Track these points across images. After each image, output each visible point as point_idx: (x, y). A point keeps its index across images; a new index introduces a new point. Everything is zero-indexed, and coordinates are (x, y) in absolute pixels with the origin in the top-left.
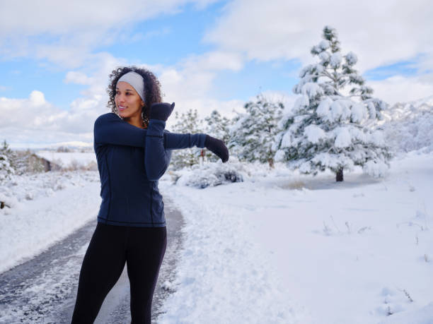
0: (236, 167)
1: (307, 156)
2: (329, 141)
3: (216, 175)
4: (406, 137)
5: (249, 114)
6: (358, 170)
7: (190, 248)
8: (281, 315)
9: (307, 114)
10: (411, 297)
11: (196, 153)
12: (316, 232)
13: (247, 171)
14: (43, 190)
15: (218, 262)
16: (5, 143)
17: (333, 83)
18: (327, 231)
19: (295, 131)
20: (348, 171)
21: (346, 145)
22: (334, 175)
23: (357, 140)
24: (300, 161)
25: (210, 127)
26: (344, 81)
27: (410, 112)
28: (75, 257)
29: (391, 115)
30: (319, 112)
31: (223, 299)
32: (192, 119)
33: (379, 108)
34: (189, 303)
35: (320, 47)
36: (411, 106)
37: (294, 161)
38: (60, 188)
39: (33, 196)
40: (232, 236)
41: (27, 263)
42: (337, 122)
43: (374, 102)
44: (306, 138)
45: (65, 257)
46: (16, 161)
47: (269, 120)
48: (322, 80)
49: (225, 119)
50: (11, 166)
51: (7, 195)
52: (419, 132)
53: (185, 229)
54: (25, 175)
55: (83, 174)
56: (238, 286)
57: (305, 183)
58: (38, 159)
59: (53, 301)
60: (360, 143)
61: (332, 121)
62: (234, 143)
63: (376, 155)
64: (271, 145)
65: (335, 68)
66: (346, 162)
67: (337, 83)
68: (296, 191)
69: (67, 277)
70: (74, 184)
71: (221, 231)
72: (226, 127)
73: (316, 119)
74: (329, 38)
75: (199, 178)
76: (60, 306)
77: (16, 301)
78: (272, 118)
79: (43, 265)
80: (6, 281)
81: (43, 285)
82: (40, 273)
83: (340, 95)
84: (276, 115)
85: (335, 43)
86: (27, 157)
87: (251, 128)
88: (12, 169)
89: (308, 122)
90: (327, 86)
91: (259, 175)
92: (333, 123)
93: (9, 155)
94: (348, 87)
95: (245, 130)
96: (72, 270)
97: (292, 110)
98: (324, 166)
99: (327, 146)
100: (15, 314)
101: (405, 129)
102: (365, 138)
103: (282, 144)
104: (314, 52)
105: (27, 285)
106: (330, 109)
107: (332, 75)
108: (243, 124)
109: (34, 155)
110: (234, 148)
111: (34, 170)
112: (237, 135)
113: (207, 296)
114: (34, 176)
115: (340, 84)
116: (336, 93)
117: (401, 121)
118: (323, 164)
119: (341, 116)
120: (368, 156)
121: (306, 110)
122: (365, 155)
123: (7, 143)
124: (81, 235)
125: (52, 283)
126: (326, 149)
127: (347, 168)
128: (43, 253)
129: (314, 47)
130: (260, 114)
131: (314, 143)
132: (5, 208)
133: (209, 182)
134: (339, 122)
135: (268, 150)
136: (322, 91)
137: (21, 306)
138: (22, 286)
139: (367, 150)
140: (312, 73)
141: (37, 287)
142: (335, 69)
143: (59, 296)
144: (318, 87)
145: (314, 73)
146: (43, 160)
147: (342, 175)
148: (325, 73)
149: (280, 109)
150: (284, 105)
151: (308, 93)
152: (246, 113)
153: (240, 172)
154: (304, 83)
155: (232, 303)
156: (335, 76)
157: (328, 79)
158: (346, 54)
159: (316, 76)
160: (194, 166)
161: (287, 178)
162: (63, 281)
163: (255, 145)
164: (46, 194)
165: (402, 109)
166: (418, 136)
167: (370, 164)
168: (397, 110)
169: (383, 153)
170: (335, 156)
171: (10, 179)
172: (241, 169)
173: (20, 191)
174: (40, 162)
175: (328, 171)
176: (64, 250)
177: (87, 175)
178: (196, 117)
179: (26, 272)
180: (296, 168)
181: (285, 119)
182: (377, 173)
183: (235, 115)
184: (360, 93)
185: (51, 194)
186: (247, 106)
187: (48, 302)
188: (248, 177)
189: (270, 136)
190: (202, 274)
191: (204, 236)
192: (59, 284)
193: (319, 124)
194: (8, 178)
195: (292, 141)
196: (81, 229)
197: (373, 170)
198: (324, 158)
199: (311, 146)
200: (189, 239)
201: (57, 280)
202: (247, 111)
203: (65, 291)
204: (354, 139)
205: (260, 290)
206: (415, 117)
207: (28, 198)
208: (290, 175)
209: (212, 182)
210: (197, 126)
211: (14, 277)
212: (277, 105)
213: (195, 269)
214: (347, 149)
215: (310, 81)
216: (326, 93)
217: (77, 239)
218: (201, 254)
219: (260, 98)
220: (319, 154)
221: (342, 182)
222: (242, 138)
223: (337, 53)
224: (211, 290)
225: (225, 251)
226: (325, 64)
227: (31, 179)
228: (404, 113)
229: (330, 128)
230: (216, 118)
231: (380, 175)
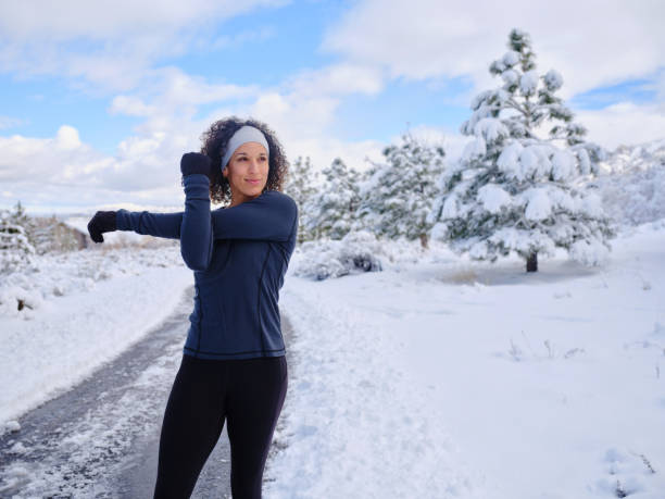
0: (371, 248)
1: (480, 231)
2: (516, 210)
3: (340, 259)
4: (635, 202)
5: (390, 164)
6: (562, 254)
7: (306, 378)
8: (451, 490)
9: (482, 166)
10: (653, 466)
11: (308, 224)
12: (499, 355)
13: (388, 254)
14: (79, 280)
15: (350, 402)
16: (19, 206)
17: (523, 118)
18: (515, 354)
19: (464, 194)
20: (546, 255)
21: (544, 216)
22: (523, 262)
23: (560, 208)
24: (471, 241)
25: (329, 185)
26: (540, 115)
27: (640, 160)
28: (132, 388)
29: (610, 164)
30: (502, 164)
31: (363, 462)
32: (303, 171)
33: (595, 157)
34: (309, 468)
35: (504, 63)
36: (643, 151)
37: (461, 241)
38: (104, 277)
39: (64, 290)
40: (370, 360)
41: (63, 396)
42: (528, 180)
43: (588, 149)
44: (480, 204)
45: (118, 389)
46: (36, 233)
47: (422, 173)
48: (506, 114)
49: (352, 172)
50: (30, 241)
51: (26, 288)
52: (657, 194)
53: (296, 345)
54: (46, 255)
55: (135, 254)
56: (384, 441)
57: (477, 273)
58: (68, 230)
59: (105, 458)
60: (565, 213)
61: (521, 178)
62: (367, 210)
63: (588, 231)
64: (425, 216)
65: (528, 95)
66: (542, 243)
67: (531, 119)
68: (465, 287)
69: (124, 420)
70: (124, 271)
71: (353, 352)
72: (355, 185)
73: (496, 176)
74: (518, 48)
75: (315, 265)
76: (117, 466)
77: (50, 458)
78: (425, 171)
79: (86, 402)
80: (33, 425)
81: (89, 433)
82: (83, 413)
83: (535, 138)
84: (432, 167)
85: (528, 55)
86: (52, 226)
87: (394, 187)
88: (31, 248)
89: (483, 180)
90: (514, 124)
91: (406, 261)
92: (524, 182)
93: (26, 224)
94: (547, 124)
95: (384, 190)
96: (131, 410)
97: (460, 161)
98: (509, 248)
99: (513, 218)
100: (50, 478)
101: (633, 188)
102: (573, 205)
103: (443, 214)
104: (495, 70)
105: (65, 432)
106: (519, 160)
107: (522, 107)
108: (380, 179)
109: (62, 224)
110: (367, 217)
111: (63, 246)
112: (372, 197)
113: (337, 458)
114: (63, 256)
115: (534, 120)
116: (527, 135)
117: (627, 175)
118: (506, 245)
119: (536, 171)
120: (577, 233)
121: (480, 160)
122: (572, 232)
123: (22, 206)
124: (141, 353)
125: (101, 429)
126: (512, 222)
127: (543, 253)
128: (85, 382)
129: (495, 63)
130: (407, 165)
131: (493, 212)
132: (25, 309)
133: (330, 272)
134: (532, 180)
135: (419, 221)
136: (506, 131)
137: (58, 466)
138: (58, 434)
139: (574, 223)
140: (490, 103)
141: (80, 436)
142: (527, 97)
143: (113, 450)
144: (500, 124)
145: (494, 103)
146: (76, 232)
147: (536, 263)
148: (511, 104)
149: (438, 156)
150: (446, 151)
151: (485, 135)
152: (385, 163)
153: (376, 256)
154: (479, 119)
155: (375, 469)
156: (527, 107)
157: (515, 113)
158: (545, 74)
159: (497, 108)
160: (305, 244)
161: (450, 265)
162: (118, 426)
163: (400, 213)
164: (84, 288)
165: (629, 155)
166: (654, 200)
167: (580, 245)
168: (621, 156)
169: (601, 229)
170: (525, 234)
171: (29, 263)
172: (379, 251)
173: (45, 280)
174: (72, 235)
175: (513, 256)
176: (116, 378)
177: (142, 256)
178: (308, 168)
179: (62, 412)
180: (464, 250)
181: (448, 173)
182: (591, 260)
183: (369, 167)
184: (565, 135)
185: (92, 286)
186: (387, 152)
187: (97, 460)
188: (389, 263)
189: (423, 198)
190: (327, 421)
191: (327, 359)
192: (111, 432)
193: (501, 182)
194: (25, 260)
195: (458, 209)
196: (140, 343)
197: (584, 254)
198: (509, 236)
199: (488, 217)
200: (304, 362)
201: (109, 425)
202: (388, 161)
203: (123, 444)
204: (556, 207)
205: (418, 450)
206: (649, 168)
207: (57, 293)
208: (455, 262)
209: (334, 271)
210: (309, 182)
211: (44, 419)
212: (434, 151)
213: (316, 412)
214: (544, 222)
215: (487, 116)
216: (512, 134)
217: (135, 360)
218: (322, 389)
219: (408, 139)
220: (499, 229)
221: (535, 273)
222: (380, 202)
223: (530, 73)
224: (343, 449)
225: (360, 385)
226: (512, 88)
227: (58, 262)
228: (632, 162)
229: (518, 189)
230: (339, 171)
231: (595, 263)
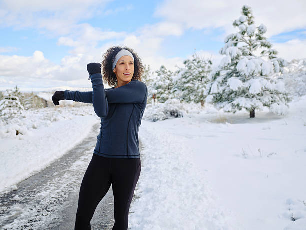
0: (178, 107)
1: (229, 99)
2: (245, 89)
3: (164, 112)
4: (300, 85)
5: (187, 68)
6: (266, 109)
7: (149, 166)
8: (215, 217)
9: (229, 69)
12: (237, 156)
13: (186, 110)
14: (44, 121)
15: (169, 177)
16: (17, 88)
17: (249, 46)
18: (245, 155)
19: (221, 82)
21: (258, 92)
22: (248, 113)
23: (266, 88)
24: (225, 103)
25: (159, 77)
26: (257, 45)
27: (303, 66)
28: (69, 171)
29: (289, 68)
30: (239, 68)
31: (174, 204)
32: (147, 72)
33: (282, 65)
34: (150, 207)
35: (240, 21)
36: (304, 62)
37: (220, 103)
38: (55, 120)
39: (37, 126)
40: (178, 158)
41: (37, 174)
42: (251, 75)
43: (278, 60)
44: (229, 86)
45: (62, 171)
46: (24, 100)
47: (201, 72)
48: (240, 44)
49: (170, 71)
50: (21, 103)
51: (20, 125)
53: (143, 151)
54: (30, 110)
55: (70, 110)
56: (184, 195)
57: (228, 118)
58: (39, 99)
59: (57, 202)
60: (268, 90)
61: (248, 74)
62: (176, 89)
63: (279, 99)
64: (203, 92)
66: (257, 104)
67: (252, 47)
68: (221, 125)
69: (65, 185)
70: (65, 118)
71: (170, 154)
72: (170, 77)
73: (236, 73)
74: (246, 14)
75: (152, 114)
76: (62, 206)
77: (31, 203)
78: (203, 71)
79: (47, 177)
80: (24, 187)
81: (49, 191)
82: (46, 182)
83: (254, 56)
84: (206, 69)
85: (251, 17)
86: (32, 97)
87: (189, 79)
88: (22, 107)
89: (230, 75)
90: (244, 49)
91: (194, 113)
92: (249, 76)
93: (20, 96)
94: (260, 49)
95: (184, 80)
96: (68, 181)
97: (219, 67)
98: (242, 107)
99: (244, 93)
100: (32, 212)
101: (300, 79)
102: (272, 87)
103: (211, 90)
104: (236, 24)
105: (38, 190)
106: (247, 66)
107: (248, 41)
108: (183, 75)
109: (36, 96)
110: (176, 92)
111: (37, 106)
112: (178, 83)
113: (163, 202)
114: (37, 110)
115: (254, 47)
116: (250, 54)
117: (297, 73)
118: (241, 105)
119: (254, 71)
120: (273, 100)
121: (229, 66)
122: (271, 99)
124: (73, 155)
125: (55, 189)
126: (243, 94)
127: (258, 109)
128: (47, 168)
129: (236, 21)
130: (195, 68)
131: (234, 90)
132: (20, 135)
133: (159, 117)
134: (253, 75)
135: (200, 94)
136: (241, 52)
137: (35, 206)
138: (35, 191)
139: (272, 95)
140: (233, 39)
141: (45, 192)
142: (250, 37)
143: (60, 199)
144: (238, 49)
145: (235, 39)
146: (42, 99)
147: (254, 114)
148: (243, 40)
149: (209, 64)
150: (212, 62)
151: (231, 54)
152: (185, 68)
153: (181, 111)
154: (228, 47)
155: (180, 208)
156: (250, 41)
157: (245, 44)
158: (259, 26)
159: (236, 42)
160: (148, 105)
161: (215, 115)
162: (62, 188)
163: (191, 91)
164: (46, 125)
165: (298, 64)
167: (275, 105)
168: (293, 64)
169: (284, 98)
170: (249, 100)
171: (21, 113)
172: (182, 108)
173: (28, 122)
174: (41, 101)
175: (244, 110)
176: (61, 166)
177: (73, 110)
178: (149, 70)
179: (37, 182)
180: (221, 108)
181: (214, 72)
182: (280, 112)
183: (177, 69)
184: (268, 54)
185: (50, 124)
186: (185, 63)
187: (53, 204)
188: (187, 114)
189: (202, 84)
190: (158, 186)
191: (158, 157)
192: (59, 191)
193: (238, 76)
194: (19, 112)
195: (219, 89)
197: (277, 110)
198: (242, 101)
199: (233, 92)
200: (148, 159)
201: (58, 188)
202: (186, 66)
203: (65, 196)
204: (264, 88)
205: (200, 199)
207: (34, 128)
208: (217, 113)
209: (161, 118)
210: (150, 76)
211: (29, 185)
212: (207, 62)
213: (153, 182)
214: (258, 94)
215: (232, 46)
216: (243, 54)
217: (70, 158)
218: (156, 171)
219: (195, 56)
220: (238, 98)
221: (254, 118)
222: (182, 85)
223: (252, 25)
224: (166, 198)
225: (173, 169)
226: (243, 33)
227: (34, 113)
228: (299, 67)
229: (246, 79)
230: (163, 71)
231: (282, 114)
